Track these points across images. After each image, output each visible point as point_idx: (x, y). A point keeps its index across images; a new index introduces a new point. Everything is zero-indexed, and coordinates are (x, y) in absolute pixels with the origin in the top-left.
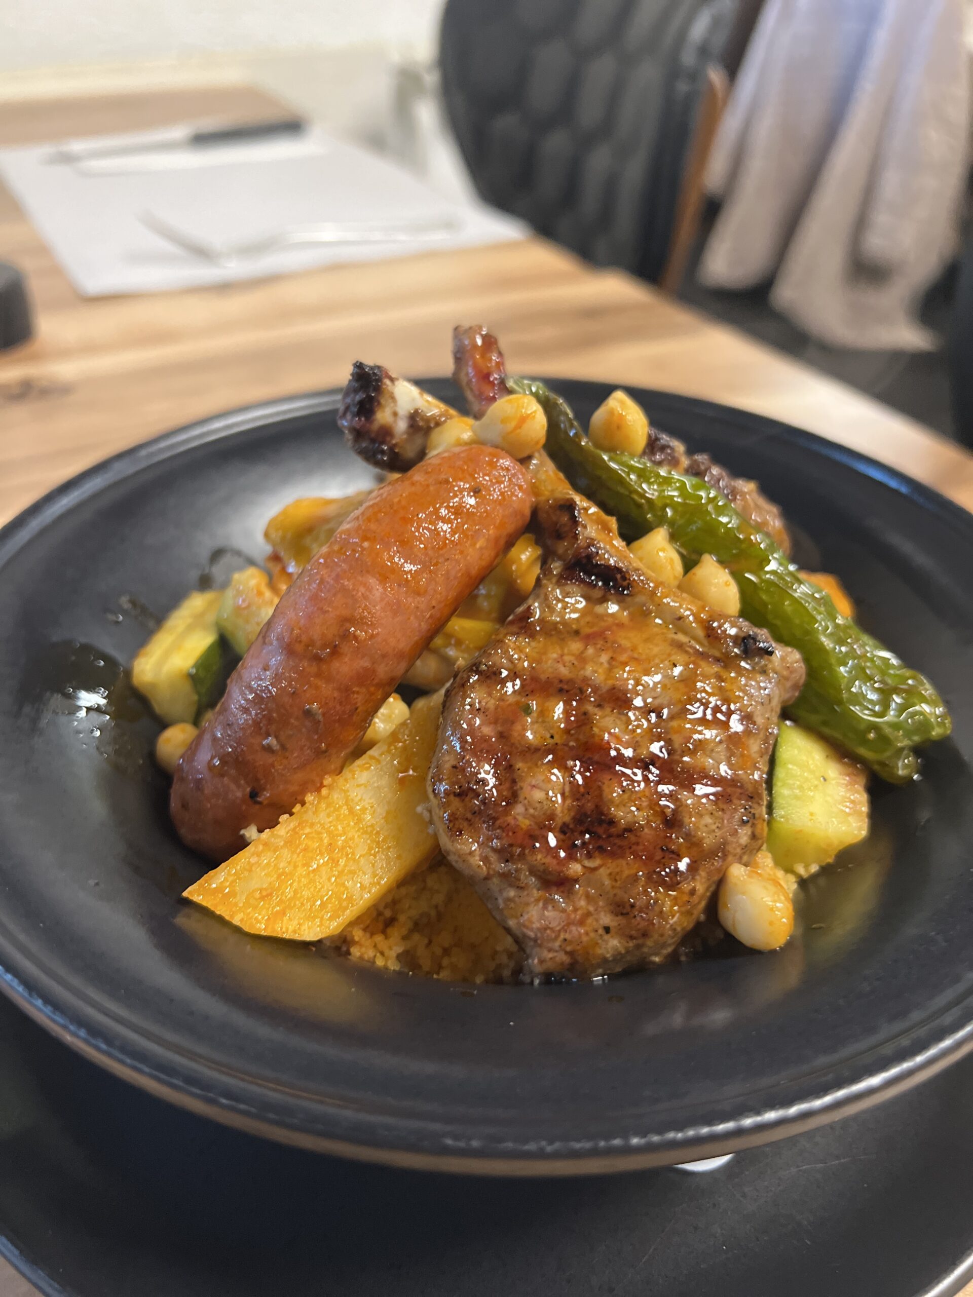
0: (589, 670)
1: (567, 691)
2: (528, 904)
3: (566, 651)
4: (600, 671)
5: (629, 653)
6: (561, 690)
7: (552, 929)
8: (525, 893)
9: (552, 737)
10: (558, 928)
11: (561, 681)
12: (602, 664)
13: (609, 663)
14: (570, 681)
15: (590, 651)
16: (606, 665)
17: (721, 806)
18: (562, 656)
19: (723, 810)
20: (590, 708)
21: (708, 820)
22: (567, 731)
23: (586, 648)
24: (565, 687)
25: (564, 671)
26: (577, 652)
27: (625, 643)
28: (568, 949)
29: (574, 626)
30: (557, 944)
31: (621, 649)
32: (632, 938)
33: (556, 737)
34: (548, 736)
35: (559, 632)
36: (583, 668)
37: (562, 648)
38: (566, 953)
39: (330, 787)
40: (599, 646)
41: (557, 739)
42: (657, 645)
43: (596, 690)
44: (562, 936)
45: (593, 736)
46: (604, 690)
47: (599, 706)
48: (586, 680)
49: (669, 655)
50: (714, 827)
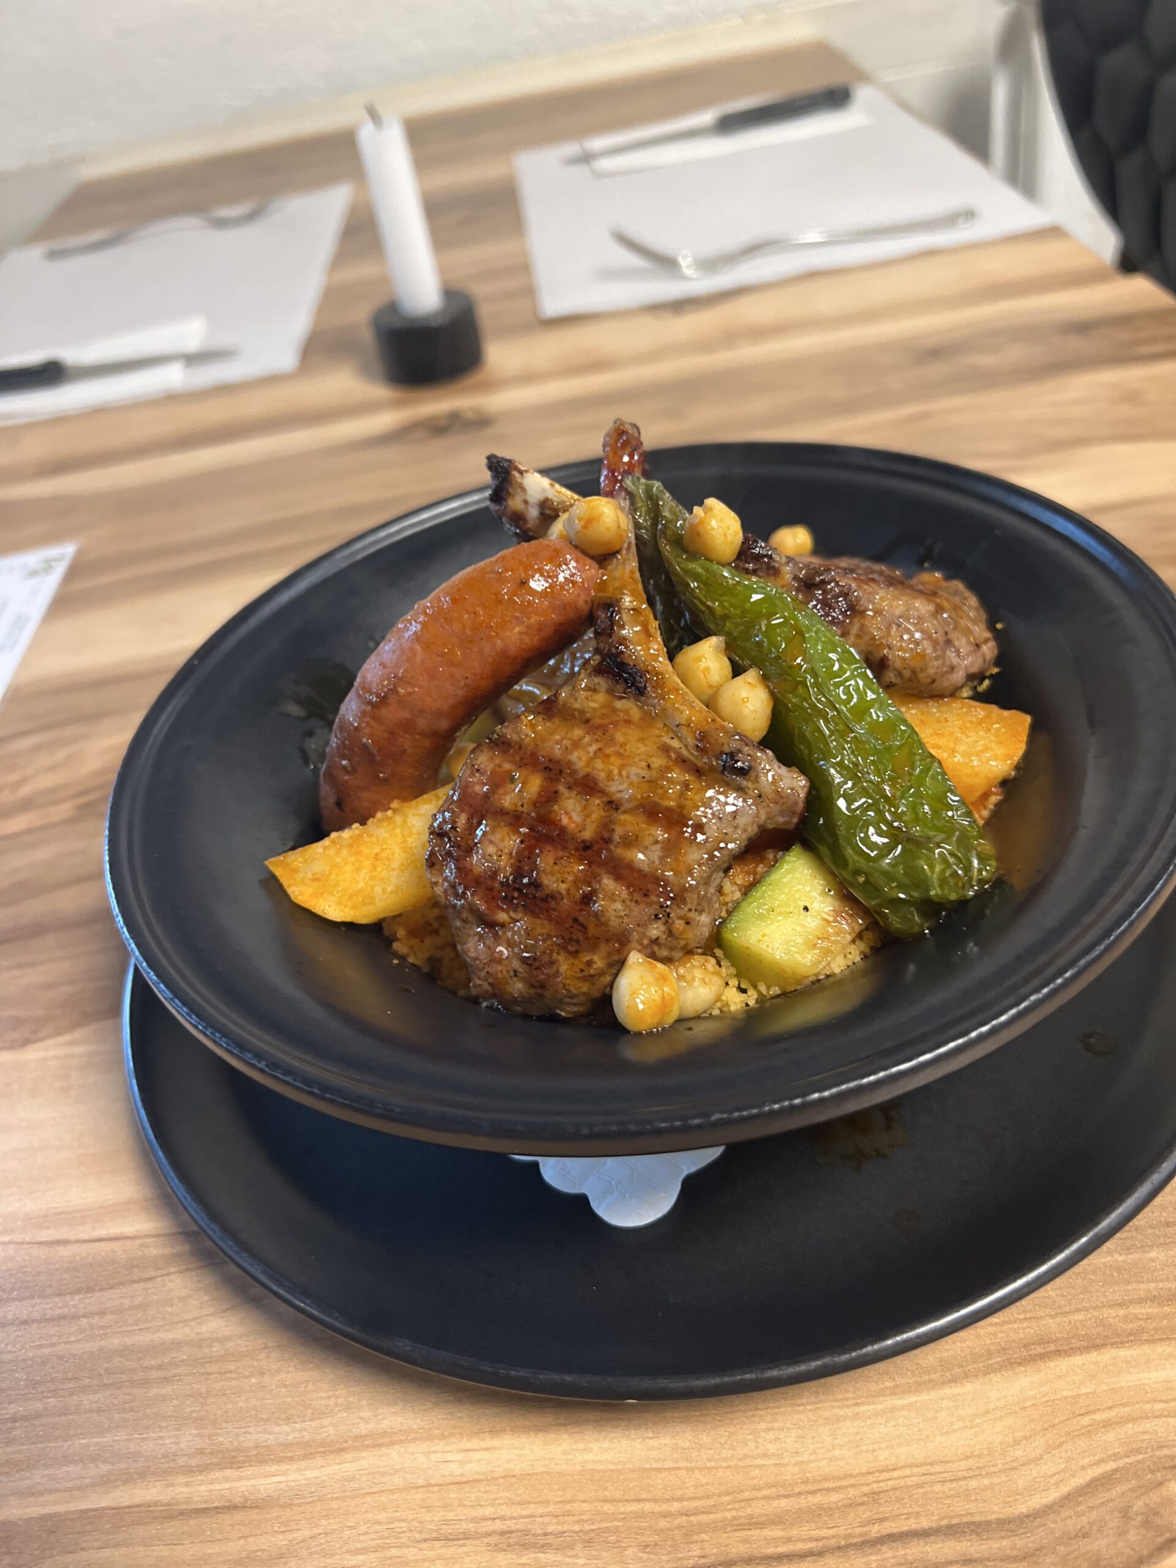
0: (574, 757)
1: (551, 770)
2: (469, 935)
3: (569, 735)
4: (584, 758)
5: (617, 748)
6: (546, 768)
7: (480, 960)
8: (468, 926)
9: (522, 806)
10: (485, 961)
11: (551, 760)
12: (589, 752)
13: (595, 753)
14: (558, 762)
15: (587, 739)
16: (592, 754)
17: (636, 896)
18: (563, 739)
19: (636, 902)
20: (562, 789)
21: (618, 906)
22: (534, 804)
23: (584, 737)
24: (551, 766)
25: (557, 752)
26: (576, 738)
27: (619, 737)
28: (490, 980)
29: (588, 715)
30: (483, 974)
31: (612, 741)
32: (532, 986)
33: (525, 806)
34: (520, 804)
35: (573, 716)
36: (571, 753)
37: (567, 733)
38: (490, 984)
39: (395, 811)
40: (596, 736)
41: (525, 809)
42: (646, 746)
43: (574, 772)
44: (486, 970)
45: (551, 812)
46: (580, 776)
47: (570, 788)
48: (570, 764)
49: (652, 756)
50: (622, 914)
